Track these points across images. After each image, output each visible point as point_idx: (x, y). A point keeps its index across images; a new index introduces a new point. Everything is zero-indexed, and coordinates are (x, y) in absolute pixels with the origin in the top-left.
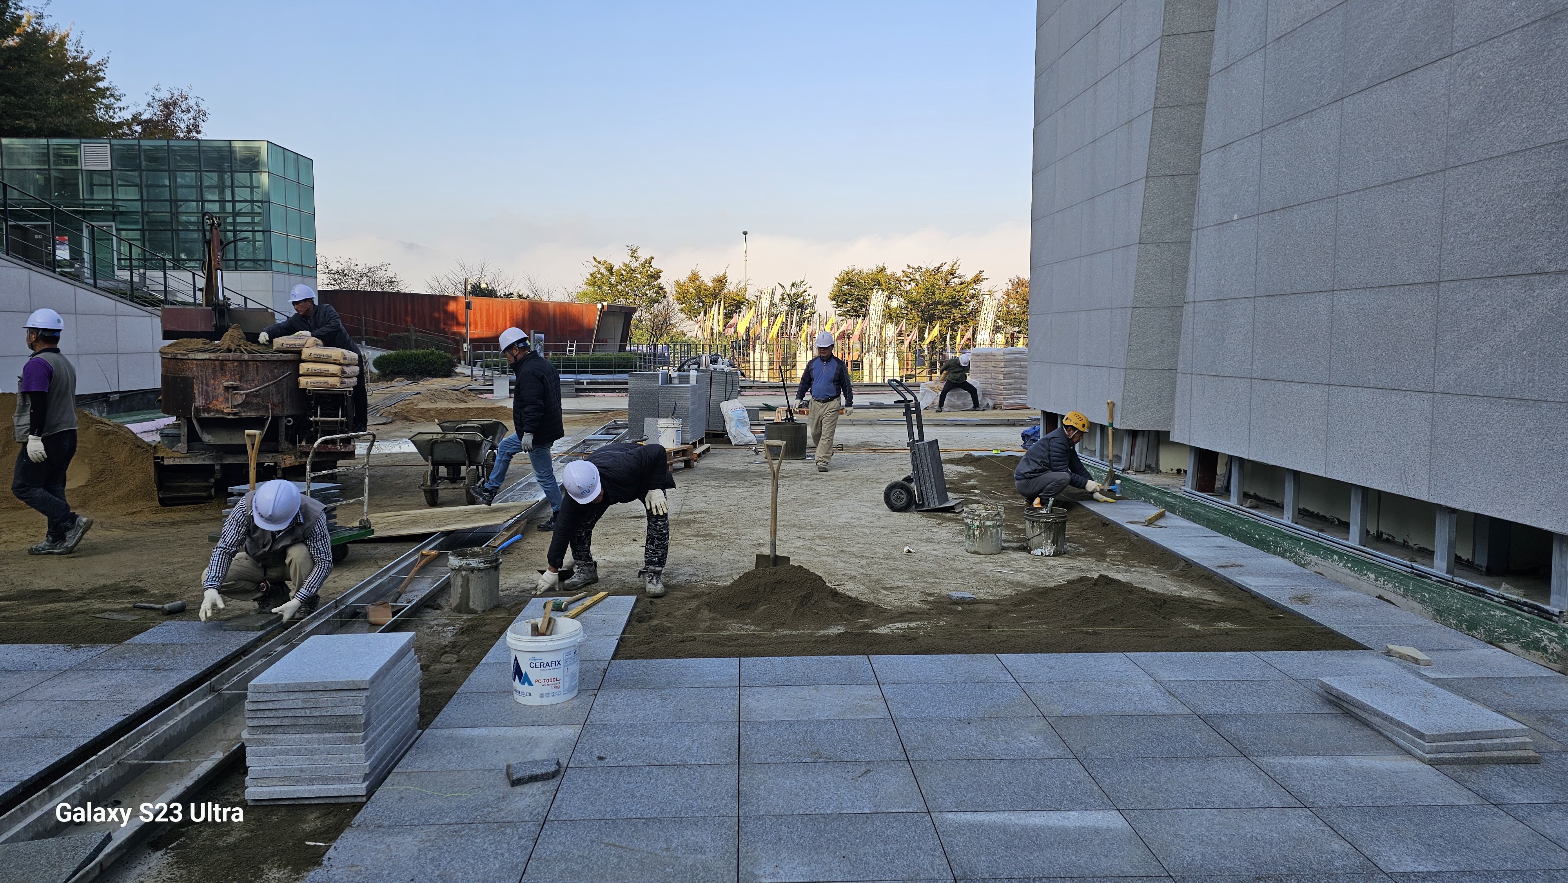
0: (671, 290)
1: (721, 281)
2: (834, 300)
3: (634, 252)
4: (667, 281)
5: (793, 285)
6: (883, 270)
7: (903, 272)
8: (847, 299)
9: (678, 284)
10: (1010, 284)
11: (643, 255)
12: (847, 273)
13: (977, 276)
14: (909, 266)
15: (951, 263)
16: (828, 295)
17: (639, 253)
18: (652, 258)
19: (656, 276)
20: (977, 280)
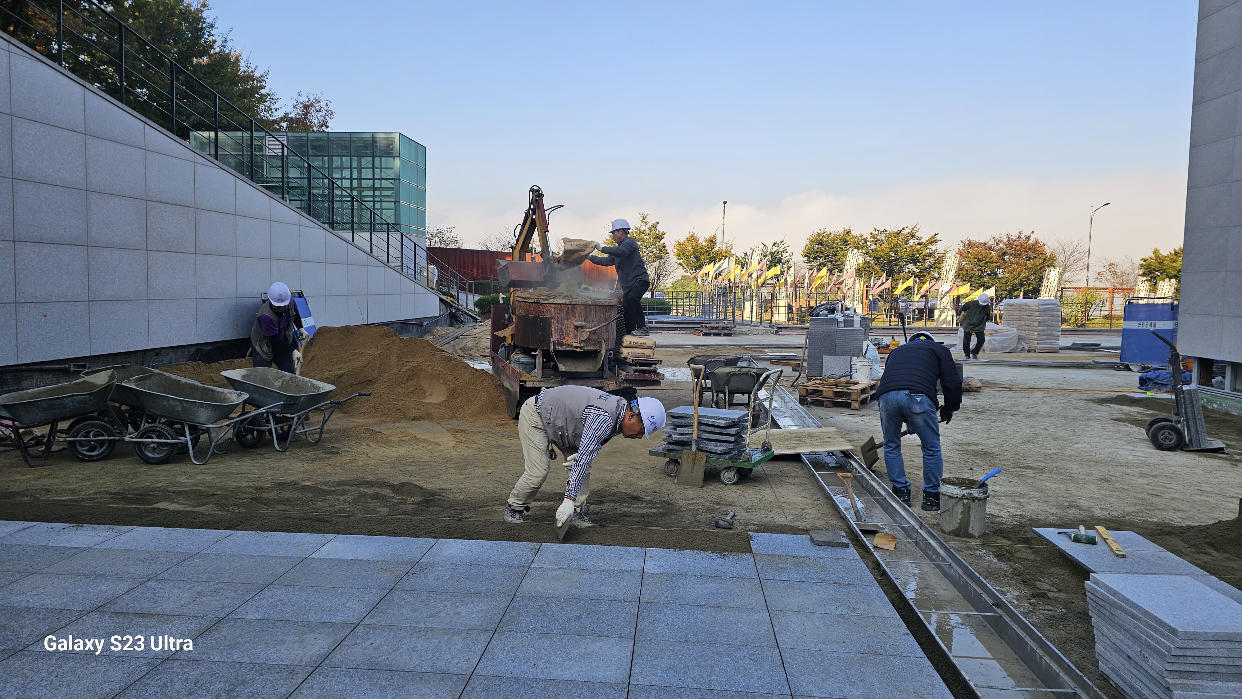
0: (671, 248)
1: (712, 241)
2: (806, 256)
3: (645, 218)
4: (669, 242)
5: (774, 244)
6: (849, 232)
7: (871, 234)
8: (818, 256)
9: (679, 244)
10: (962, 244)
11: (651, 221)
12: (819, 235)
13: (933, 237)
14: (875, 229)
15: (910, 227)
16: (802, 253)
17: (648, 220)
18: (658, 223)
19: (660, 237)
20: (933, 241)
